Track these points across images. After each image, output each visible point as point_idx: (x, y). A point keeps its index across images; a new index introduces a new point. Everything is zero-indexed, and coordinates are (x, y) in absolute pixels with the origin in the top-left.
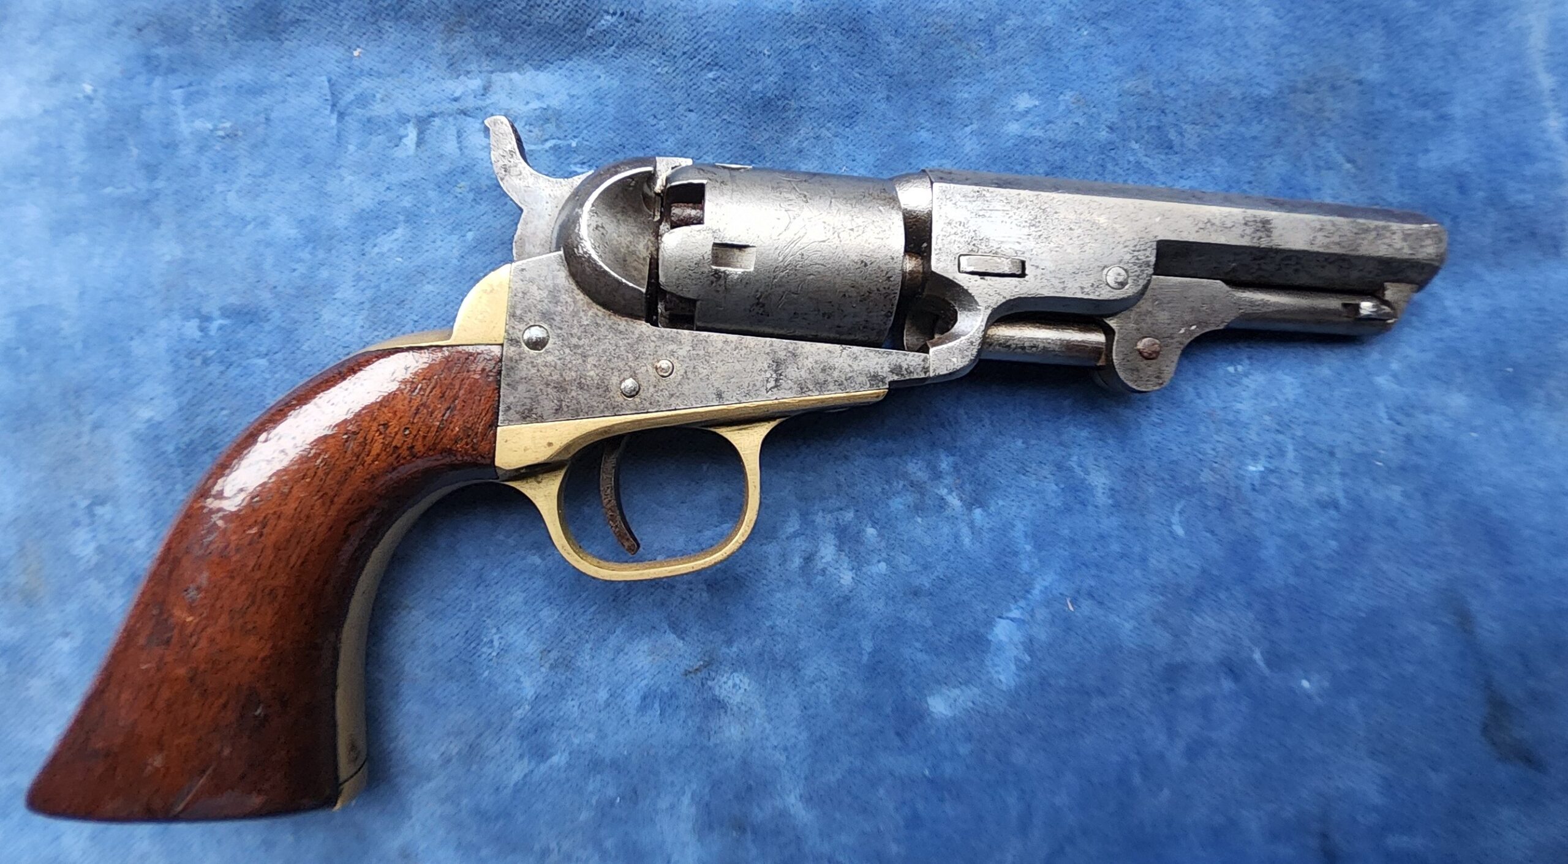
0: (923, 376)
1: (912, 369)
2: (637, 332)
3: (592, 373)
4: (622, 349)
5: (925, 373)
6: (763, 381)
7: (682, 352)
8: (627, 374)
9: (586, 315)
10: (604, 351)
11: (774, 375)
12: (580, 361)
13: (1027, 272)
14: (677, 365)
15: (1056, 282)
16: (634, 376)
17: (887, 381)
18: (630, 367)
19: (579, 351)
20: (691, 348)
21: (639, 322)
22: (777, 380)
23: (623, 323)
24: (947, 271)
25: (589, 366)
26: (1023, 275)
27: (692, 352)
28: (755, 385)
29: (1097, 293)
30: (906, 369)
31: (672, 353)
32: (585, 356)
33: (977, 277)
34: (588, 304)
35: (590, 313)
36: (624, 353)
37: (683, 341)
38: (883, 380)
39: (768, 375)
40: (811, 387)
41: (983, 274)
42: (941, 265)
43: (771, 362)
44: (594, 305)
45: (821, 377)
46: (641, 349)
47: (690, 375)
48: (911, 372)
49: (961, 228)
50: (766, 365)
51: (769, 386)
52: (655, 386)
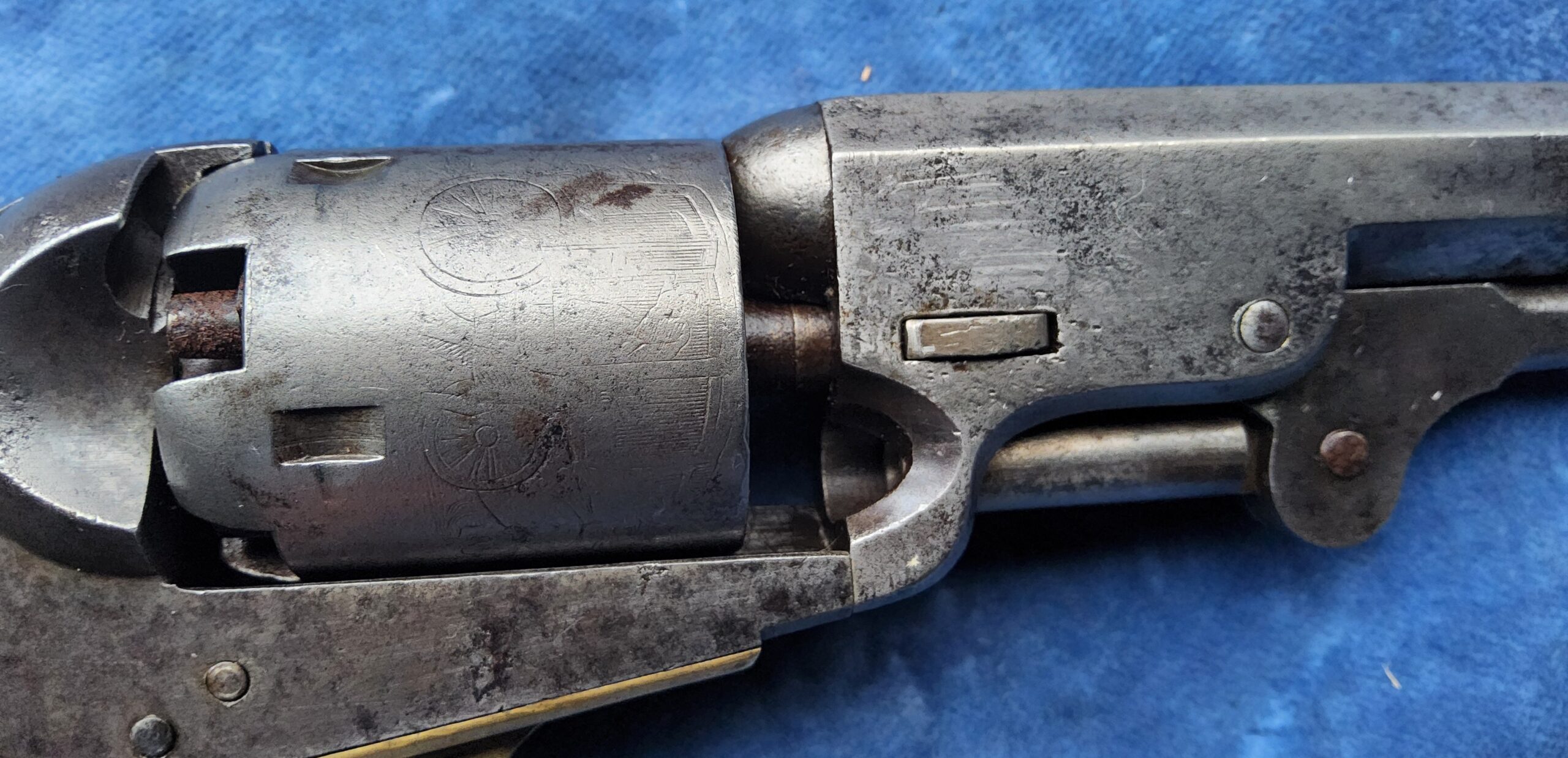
0: (837, 606)
1: (810, 594)
2: (149, 611)
3: (57, 715)
4: (119, 650)
5: (843, 599)
6: (466, 675)
7: (265, 639)
8: (139, 707)
9: (20, 584)
10: (78, 662)
11: (490, 659)
12: (25, 693)
13: (1060, 338)
14: (256, 672)
15: (1127, 354)
16: (156, 705)
17: (757, 629)
18: (146, 690)
19: (20, 670)
20: (282, 627)
21: (148, 584)
22: (497, 669)
23: (112, 590)
24: (876, 361)
25: (49, 702)
26: (1053, 345)
27: (287, 635)
28: (445, 687)
29: (1221, 368)
30: (798, 599)
31: (241, 644)
32: (34, 681)
33: (948, 367)
34: (20, 560)
35: (30, 578)
36: (126, 660)
37: (262, 614)
38: (746, 630)
39: (476, 659)
40: (579, 671)
41: (959, 361)
42: (865, 347)
43: (479, 630)
44: (36, 560)
45: (602, 644)
46: (164, 646)
47: (290, 687)
48: (810, 602)
49: (903, 255)
50: (467, 640)
51: (481, 684)
52: (211, 725)
